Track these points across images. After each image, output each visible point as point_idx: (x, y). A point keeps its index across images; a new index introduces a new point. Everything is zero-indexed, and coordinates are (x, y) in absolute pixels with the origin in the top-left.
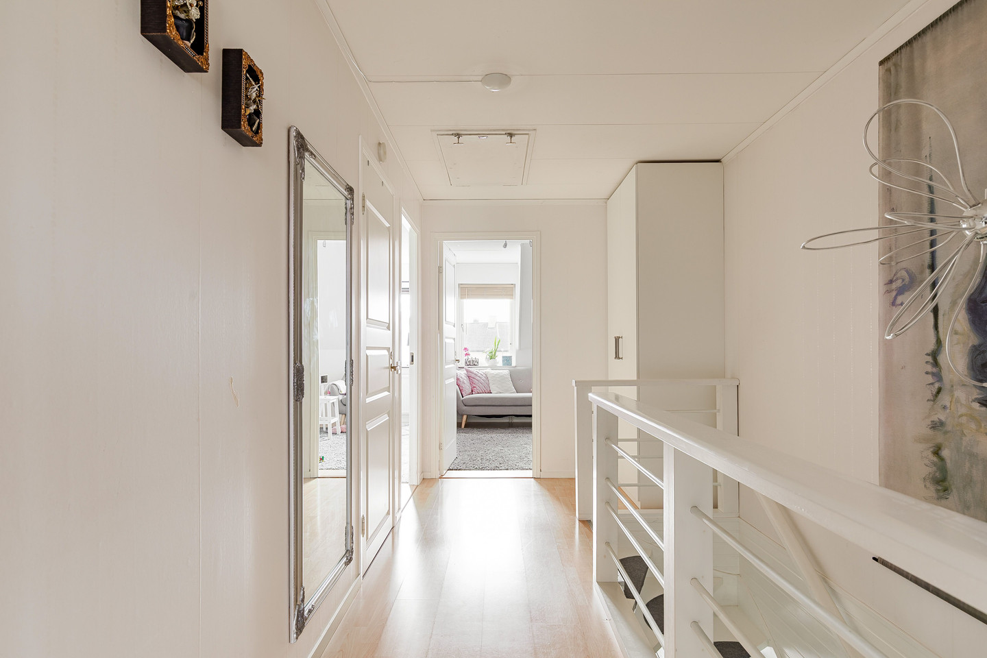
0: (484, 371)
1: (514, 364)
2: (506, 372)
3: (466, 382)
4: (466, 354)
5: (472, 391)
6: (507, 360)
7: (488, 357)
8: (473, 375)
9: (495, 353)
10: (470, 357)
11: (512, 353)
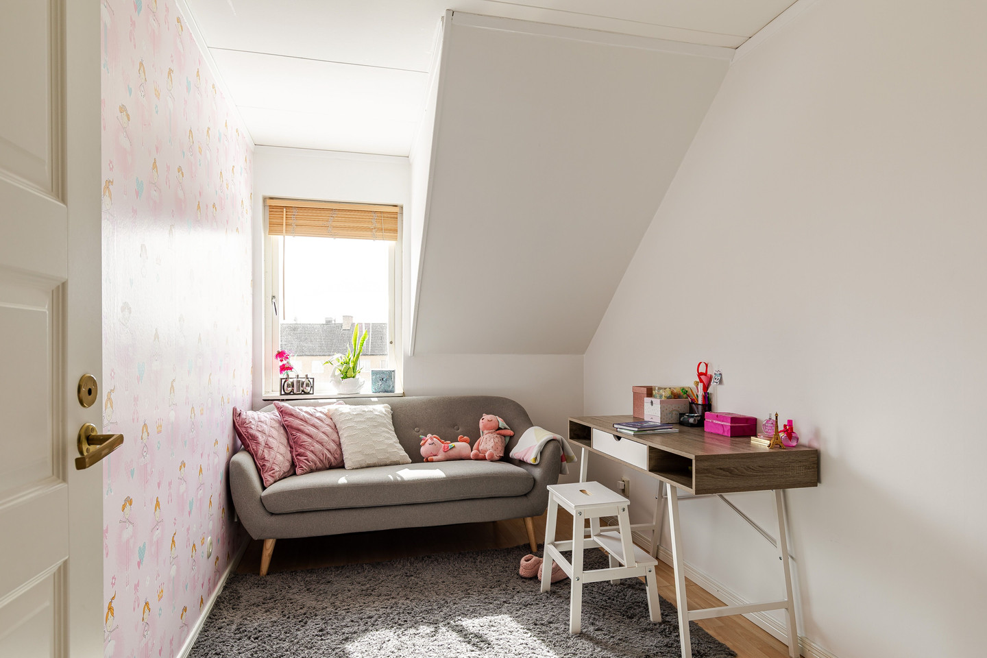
0: (325, 409)
1: (399, 389)
2: (381, 409)
3: (273, 443)
4: (283, 368)
5: (293, 465)
6: (384, 379)
7: (338, 372)
8: (296, 423)
9: (355, 363)
10: (292, 374)
11: (393, 362)
